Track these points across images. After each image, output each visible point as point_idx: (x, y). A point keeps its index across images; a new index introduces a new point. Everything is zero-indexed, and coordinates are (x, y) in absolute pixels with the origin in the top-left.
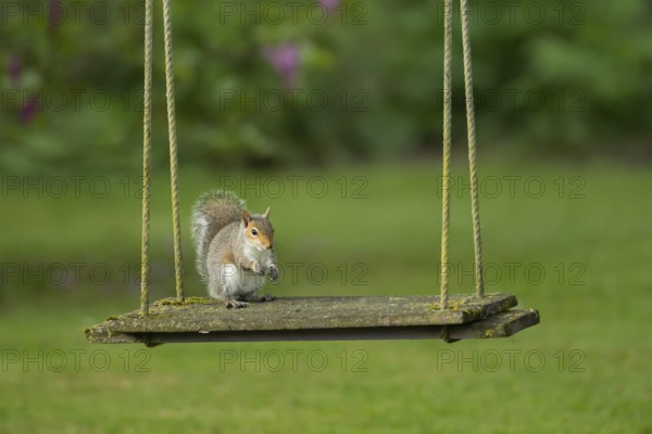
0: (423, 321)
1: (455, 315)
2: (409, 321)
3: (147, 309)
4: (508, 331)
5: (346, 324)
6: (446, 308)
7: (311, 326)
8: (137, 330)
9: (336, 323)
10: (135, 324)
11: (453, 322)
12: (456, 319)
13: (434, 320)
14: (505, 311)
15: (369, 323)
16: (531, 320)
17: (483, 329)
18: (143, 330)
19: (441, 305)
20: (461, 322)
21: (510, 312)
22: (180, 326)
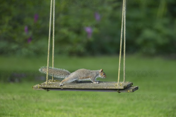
0: (114, 88)
1: (122, 87)
2: (111, 88)
3: (47, 82)
4: (133, 91)
5: (96, 88)
6: (119, 85)
7: (88, 88)
8: (46, 87)
9: (93, 88)
10: (46, 86)
11: (121, 88)
12: (122, 88)
13: (117, 88)
14: (131, 86)
15: (101, 88)
16: (137, 88)
17: (127, 90)
18: (48, 87)
19: (118, 85)
20: (123, 88)
21: (132, 86)
22: (56, 87)
